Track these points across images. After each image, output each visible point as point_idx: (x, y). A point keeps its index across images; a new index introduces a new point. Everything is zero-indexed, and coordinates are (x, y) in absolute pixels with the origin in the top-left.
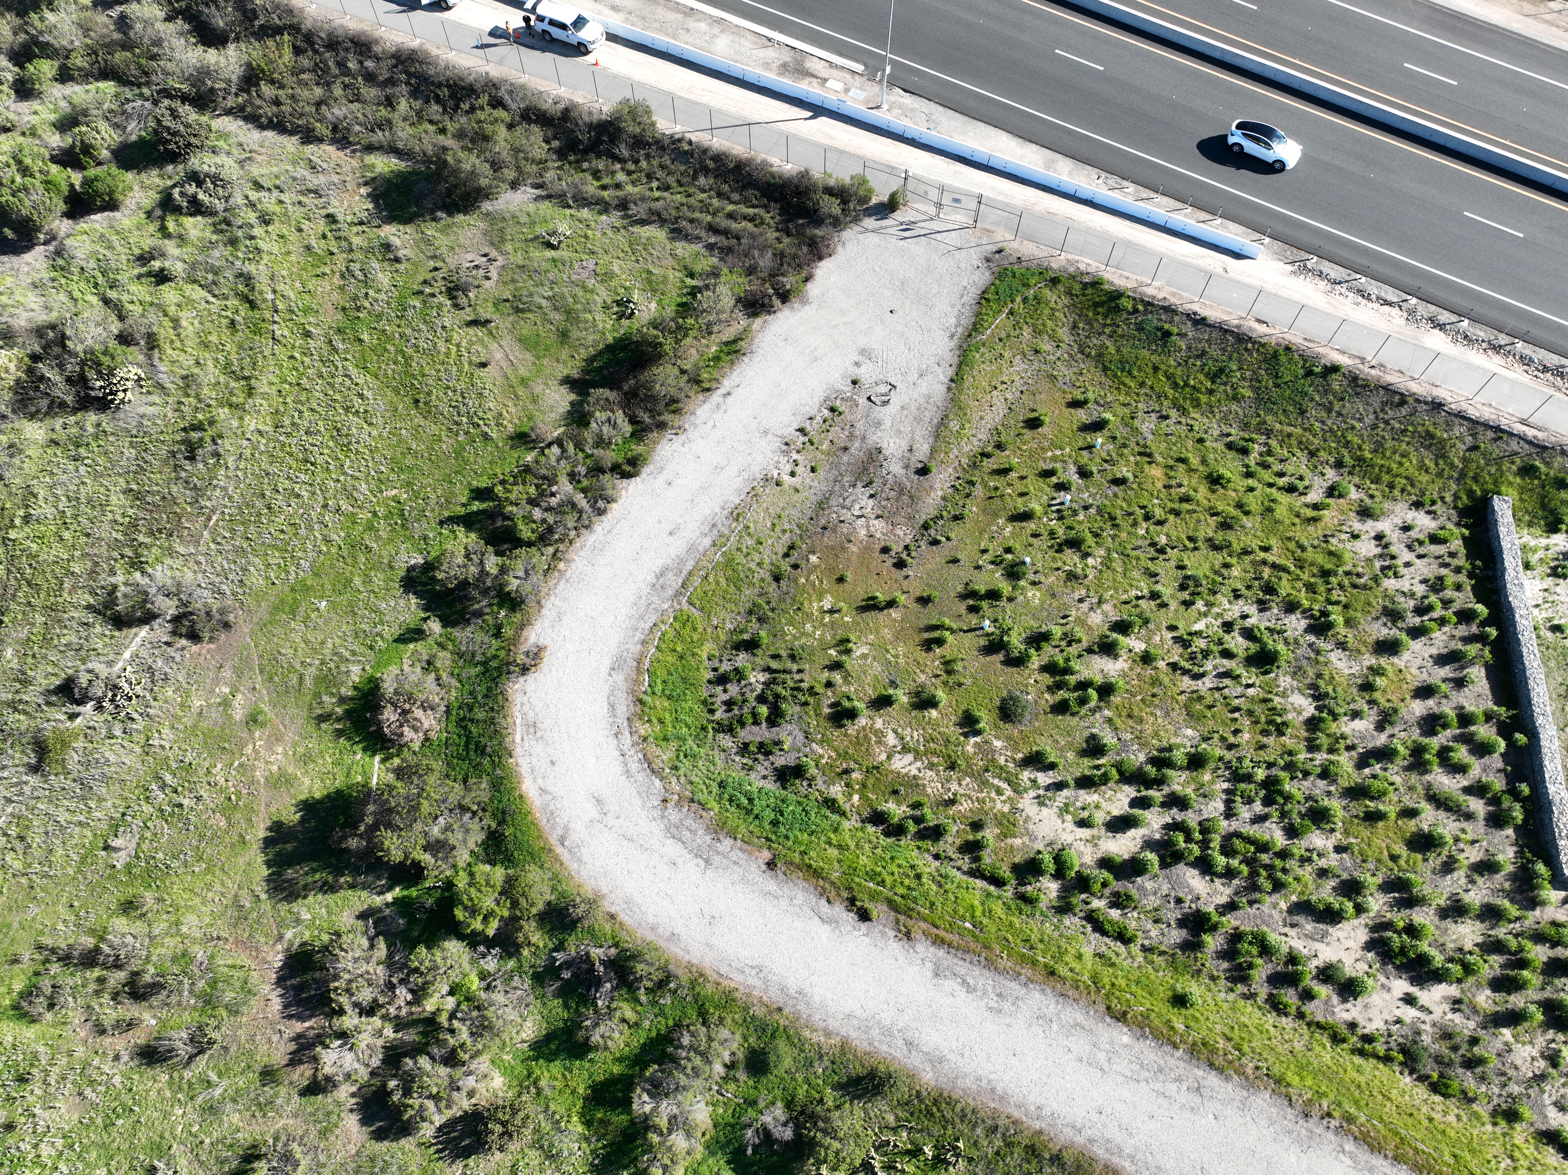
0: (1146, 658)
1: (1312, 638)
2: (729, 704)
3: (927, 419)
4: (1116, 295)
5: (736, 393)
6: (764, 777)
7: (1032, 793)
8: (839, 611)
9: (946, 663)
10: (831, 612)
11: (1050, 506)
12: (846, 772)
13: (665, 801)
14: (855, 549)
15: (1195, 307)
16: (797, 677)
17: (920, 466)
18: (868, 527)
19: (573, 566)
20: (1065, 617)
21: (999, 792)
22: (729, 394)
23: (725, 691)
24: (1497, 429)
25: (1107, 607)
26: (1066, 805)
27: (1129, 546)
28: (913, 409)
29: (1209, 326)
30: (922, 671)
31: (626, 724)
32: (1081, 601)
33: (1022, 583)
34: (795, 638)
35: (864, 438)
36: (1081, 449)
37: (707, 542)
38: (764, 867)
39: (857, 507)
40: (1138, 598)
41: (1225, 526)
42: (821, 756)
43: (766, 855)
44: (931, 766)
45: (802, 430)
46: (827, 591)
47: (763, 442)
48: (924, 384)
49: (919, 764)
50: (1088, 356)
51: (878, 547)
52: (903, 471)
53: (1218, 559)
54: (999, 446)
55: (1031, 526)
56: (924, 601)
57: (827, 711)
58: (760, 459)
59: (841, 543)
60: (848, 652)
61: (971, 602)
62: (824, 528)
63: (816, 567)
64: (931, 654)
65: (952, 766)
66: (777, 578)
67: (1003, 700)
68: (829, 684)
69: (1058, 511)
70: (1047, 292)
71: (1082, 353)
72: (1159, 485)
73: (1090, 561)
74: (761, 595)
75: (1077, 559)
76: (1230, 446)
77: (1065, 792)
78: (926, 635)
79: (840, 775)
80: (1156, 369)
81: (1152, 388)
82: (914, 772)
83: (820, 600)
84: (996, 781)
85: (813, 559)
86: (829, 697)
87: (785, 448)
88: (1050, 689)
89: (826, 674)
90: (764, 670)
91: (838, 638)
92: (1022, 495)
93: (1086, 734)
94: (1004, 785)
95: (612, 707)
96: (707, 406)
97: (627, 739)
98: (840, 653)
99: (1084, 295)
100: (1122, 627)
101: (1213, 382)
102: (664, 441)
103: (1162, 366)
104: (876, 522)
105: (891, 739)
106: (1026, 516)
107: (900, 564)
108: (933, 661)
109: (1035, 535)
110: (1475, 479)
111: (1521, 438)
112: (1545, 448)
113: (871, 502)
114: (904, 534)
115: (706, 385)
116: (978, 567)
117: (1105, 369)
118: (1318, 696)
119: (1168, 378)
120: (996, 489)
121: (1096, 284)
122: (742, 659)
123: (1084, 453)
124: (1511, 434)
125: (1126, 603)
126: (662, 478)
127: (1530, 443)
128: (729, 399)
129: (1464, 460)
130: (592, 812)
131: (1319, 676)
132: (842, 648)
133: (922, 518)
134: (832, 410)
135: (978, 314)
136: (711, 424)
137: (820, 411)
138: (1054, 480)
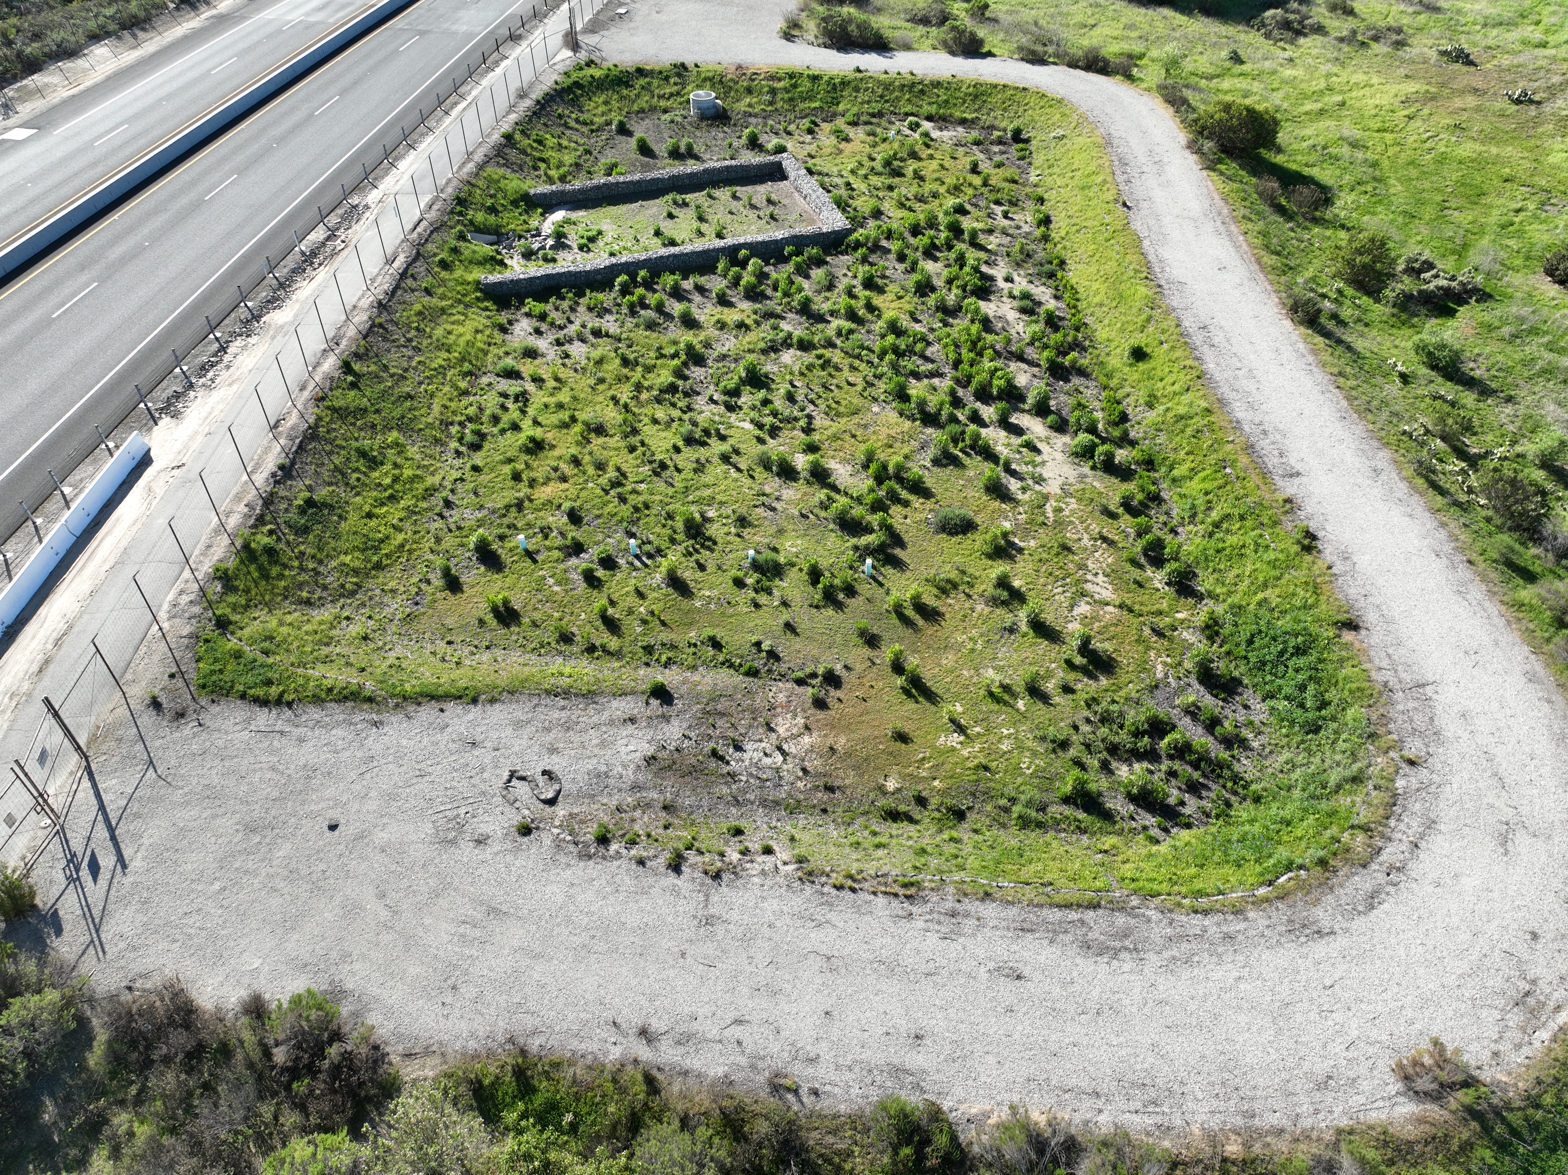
0: (812, 448)
1: (710, 362)
2: (1194, 788)
3: (564, 714)
4: (247, 553)
5: (632, 1019)
6: (1246, 707)
7: (1037, 487)
8: (952, 721)
9: (944, 591)
10: (961, 729)
11: (646, 566)
12: (1159, 633)
13: (1412, 763)
14: (842, 740)
15: (261, 478)
16: (1085, 728)
17: (655, 702)
18: (794, 737)
19: (1214, 1123)
20: (803, 516)
21: (1060, 510)
22: (643, 1033)
23: (1182, 803)
24: (403, 275)
25: (767, 489)
26: (1026, 464)
27: (671, 491)
28: (549, 738)
29: (293, 463)
30: (973, 610)
31: (1374, 866)
32: (773, 509)
33: (782, 560)
34: (1035, 754)
35: (636, 787)
36: (535, 561)
37: (989, 910)
38: (1363, 632)
39: (767, 761)
40: (739, 470)
41: (600, 430)
42: (1165, 664)
43: (1348, 636)
44: (1082, 566)
45: (676, 866)
46: (933, 747)
47: (734, 916)
48: (494, 735)
49: (1089, 577)
50: (359, 586)
51: (821, 715)
52: (675, 722)
53: (648, 430)
54: (566, 638)
55: (688, 574)
56: (872, 641)
57: (1104, 681)
58: (772, 905)
59: (841, 759)
60: (1006, 688)
61: (841, 596)
62: (830, 789)
63: (903, 777)
64: (943, 609)
65: (1066, 548)
66: (960, 815)
67: (951, 534)
68: (1067, 689)
69: (650, 556)
70: (247, 632)
71: (353, 593)
72: (565, 486)
73: (711, 514)
74: (1003, 826)
75: (716, 526)
76: (476, 447)
77: (1014, 466)
78: (920, 622)
79: (1171, 640)
80: (370, 515)
81: (401, 520)
82: (1101, 578)
83: (953, 749)
84: (1050, 514)
85: (891, 785)
86: (1085, 687)
87: (726, 877)
88: (906, 504)
89: (1057, 700)
90: (1111, 772)
91: (995, 707)
92: (641, 595)
93: (935, 469)
94: (1049, 508)
95: (1372, 900)
96: (695, 1063)
97: (1391, 853)
98: (1014, 695)
99: (247, 591)
100: (787, 472)
101: (382, 464)
102: (824, 1105)
103: (367, 508)
104: (781, 730)
105: (1083, 608)
106: (676, 583)
107: (832, 679)
108: (952, 606)
109: (702, 567)
110: (464, 295)
111: (409, 265)
112: (418, 254)
113: (748, 746)
114: (781, 691)
115: (640, 1088)
116: (785, 604)
117: (378, 566)
118: (773, 348)
119: (383, 504)
120: (644, 622)
121: (224, 577)
122: (1117, 804)
123: (540, 558)
124: (406, 269)
125: (752, 477)
126: (916, 1060)
127: (415, 260)
128: (657, 1025)
129: (443, 297)
130: (1522, 841)
131: (750, 351)
132: (1006, 697)
133: (739, 680)
134: (603, 840)
135: (317, 700)
136: (737, 1032)
137: (618, 855)
138: (600, 573)
